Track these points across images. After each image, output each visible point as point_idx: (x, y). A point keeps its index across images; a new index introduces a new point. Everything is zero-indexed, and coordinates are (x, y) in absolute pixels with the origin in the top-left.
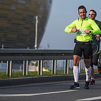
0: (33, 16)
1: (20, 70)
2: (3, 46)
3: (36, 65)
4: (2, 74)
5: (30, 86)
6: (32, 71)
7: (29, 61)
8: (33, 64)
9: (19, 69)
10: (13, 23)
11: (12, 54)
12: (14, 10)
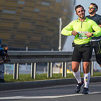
0: (57, 18)
1: (45, 72)
2: (27, 48)
3: (61, 67)
4: (27, 77)
5: (54, 88)
6: (56, 73)
7: (54, 63)
8: (57, 66)
9: (43, 71)
10: (37, 26)
11: (37, 56)
12: (38, 13)
